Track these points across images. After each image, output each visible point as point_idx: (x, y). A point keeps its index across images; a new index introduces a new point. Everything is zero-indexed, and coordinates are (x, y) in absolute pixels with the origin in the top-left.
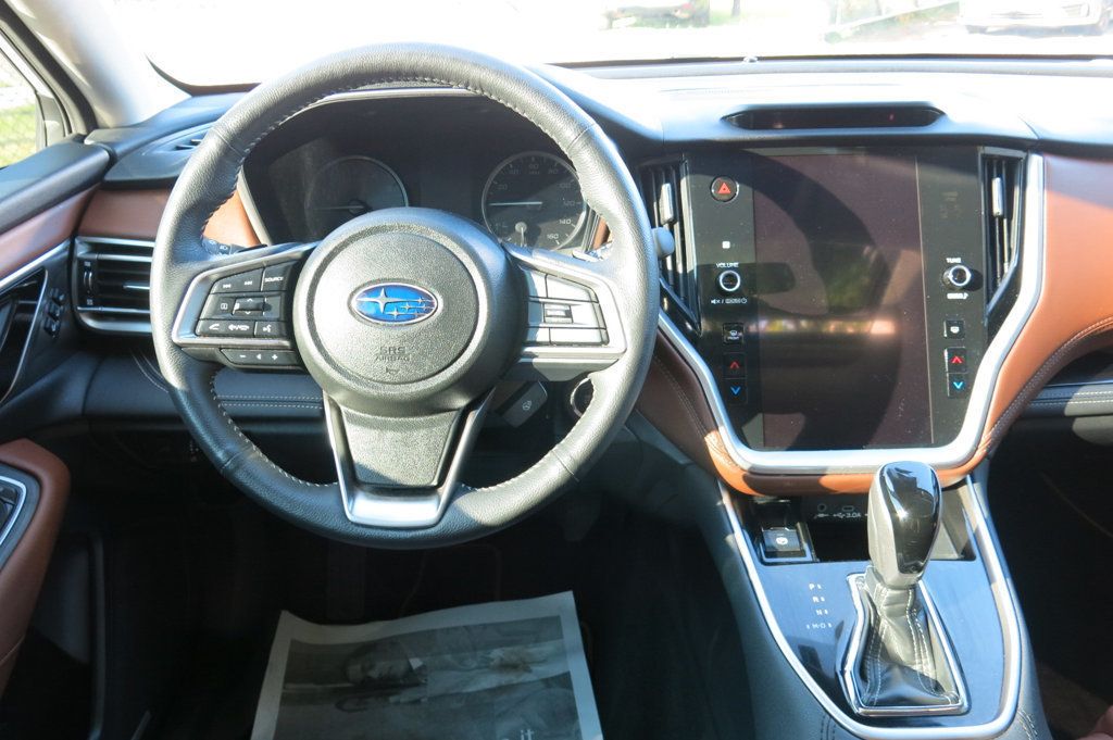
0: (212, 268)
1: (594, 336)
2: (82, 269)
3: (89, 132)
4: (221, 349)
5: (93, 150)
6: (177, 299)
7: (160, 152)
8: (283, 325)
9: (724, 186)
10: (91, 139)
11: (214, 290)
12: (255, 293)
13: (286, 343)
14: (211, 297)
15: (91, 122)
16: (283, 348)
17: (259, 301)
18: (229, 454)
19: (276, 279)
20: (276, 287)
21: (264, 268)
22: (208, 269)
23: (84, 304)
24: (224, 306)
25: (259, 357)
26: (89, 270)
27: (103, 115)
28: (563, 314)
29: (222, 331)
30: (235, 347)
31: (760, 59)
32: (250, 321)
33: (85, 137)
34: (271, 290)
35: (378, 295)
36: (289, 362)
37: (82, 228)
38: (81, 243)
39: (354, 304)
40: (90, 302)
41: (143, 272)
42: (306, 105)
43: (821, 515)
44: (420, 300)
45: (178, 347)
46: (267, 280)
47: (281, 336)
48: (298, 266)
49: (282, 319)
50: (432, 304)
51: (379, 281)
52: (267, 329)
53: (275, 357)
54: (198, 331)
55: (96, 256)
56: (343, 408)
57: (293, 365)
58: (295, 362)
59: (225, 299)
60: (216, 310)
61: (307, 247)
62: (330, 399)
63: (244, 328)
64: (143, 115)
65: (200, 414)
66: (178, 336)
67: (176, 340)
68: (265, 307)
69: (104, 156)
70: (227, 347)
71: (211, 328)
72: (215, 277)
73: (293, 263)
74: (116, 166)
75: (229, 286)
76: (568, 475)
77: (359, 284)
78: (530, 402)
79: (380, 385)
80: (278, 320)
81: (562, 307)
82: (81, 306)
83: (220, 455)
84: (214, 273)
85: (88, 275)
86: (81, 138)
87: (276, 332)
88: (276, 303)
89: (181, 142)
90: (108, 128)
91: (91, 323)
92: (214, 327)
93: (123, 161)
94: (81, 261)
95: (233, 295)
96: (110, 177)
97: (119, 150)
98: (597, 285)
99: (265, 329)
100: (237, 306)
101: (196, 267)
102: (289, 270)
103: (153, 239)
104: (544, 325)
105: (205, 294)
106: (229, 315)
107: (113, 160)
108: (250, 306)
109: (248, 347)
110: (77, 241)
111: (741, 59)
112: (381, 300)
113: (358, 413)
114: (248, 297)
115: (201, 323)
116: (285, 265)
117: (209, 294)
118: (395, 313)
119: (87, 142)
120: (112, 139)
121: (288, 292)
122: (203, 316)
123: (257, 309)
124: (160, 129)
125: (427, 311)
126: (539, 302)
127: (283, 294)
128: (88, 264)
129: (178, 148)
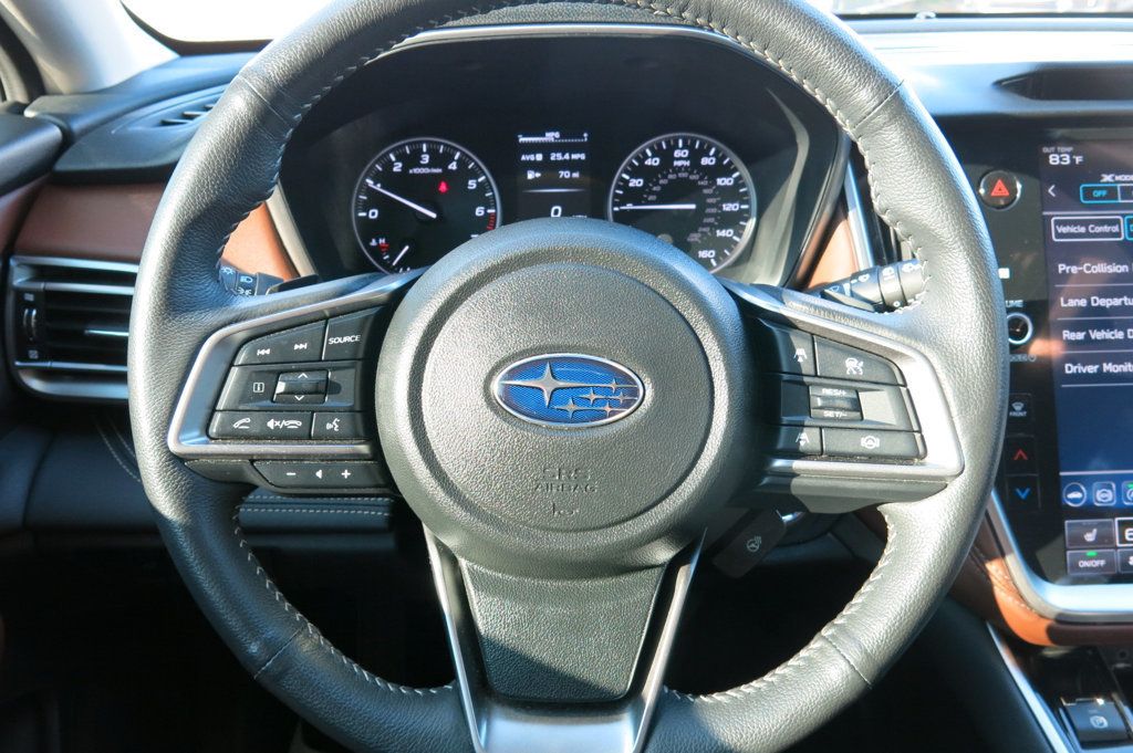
0: (236, 320)
1: (899, 445)
2: (21, 303)
3: (32, 98)
4: (252, 461)
5: (37, 125)
6: (177, 375)
7: (138, 128)
8: (358, 416)
9: (1000, 184)
10: (33, 109)
11: (241, 359)
12: (311, 363)
13: (364, 449)
14: (235, 372)
15: (35, 84)
16: (358, 456)
17: (319, 377)
18: (271, 647)
19: (347, 339)
20: (347, 353)
21: (327, 319)
22: (230, 323)
23: (25, 358)
24: (259, 387)
25: (319, 474)
26: (31, 306)
27: (52, 73)
28: (846, 405)
29: (256, 430)
30: (276, 458)
31: (939, 16)
32: (305, 413)
33: (25, 106)
34: (338, 358)
35: (538, 375)
36: (369, 482)
37: (20, 241)
38: (19, 266)
39: (496, 388)
40: (33, 354)
41: (119, 311)
42: (388, 48)
43: (1121, 666)
44: (613, 385)
45: (177, 461)
46: (333, 341)
47: (355, 437)
48: (381, 317)
49: (358, 408)
50: (634, 392)
51: (540, 350)
52: (333, 425)
53: (346, 474)
54: (213, 430)
55: (42, 286)
56: (463, 563)
57: (377, 486)
58: (381, 482)
59: (260, 375)
60: (245, 395)
61: (394, 284)
62: (439, 545)
63: (294, 424)
64: (113, 75)
65: (218, 577)
66: (179, 441)
67: (173, 447)
68: (330, 388)
69: (53, 133)
70: (263, 458)
71: (236, 425)
72: (241, 336)
73: (373, 311)
74: (71, 150)
75: (268, 352)
76: (859, 687)
77: (505, 354)
78: (758, 539)
79: (539, 533)
80: (351, 410)
81: (844, 393)
82: (21, 361)
83: (254, 648)
84: (238, 330)
85: (30, 313)
86: (18, 109)
87: (348, 430)
88: (348, 379)
89: (166, 115)
90: (59, 93)
91: (37, 385)
92: (241, 423)
93: (80, 142)
94: (20, 293)
95: (274, 367)
96: (65, 165)
97: (77, 126)
98: (902, 355)
99: (329, 426)
100: (281, 387)
101: (211, 318)
102: (368, 325)
103: (136, 261)
104: (813, 423)
105: (224, 366)
106: (267, 403)
107: (68, 140)
108: (305, 387)
109: (300, 458)
110: (12, 263)
111: (912, 16)
112: (546, 384)
113: (489, 572)
114: (300, 371)
115: (218, 417)
116: (361, 314)
117: (231, 365)
118: (571, 407)
119: (29, 113)
120: (65, 109)
121: (368, 360)
122: (221, 405)
123: (317, 392)
124: (138, 95)
125: (627, 404)
126: (803, 383)
127: (359, 364)
128: (30, 297)
129: (165, 123)
